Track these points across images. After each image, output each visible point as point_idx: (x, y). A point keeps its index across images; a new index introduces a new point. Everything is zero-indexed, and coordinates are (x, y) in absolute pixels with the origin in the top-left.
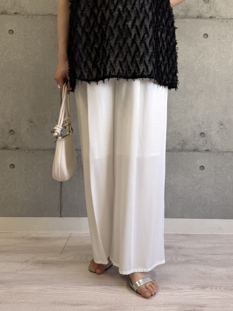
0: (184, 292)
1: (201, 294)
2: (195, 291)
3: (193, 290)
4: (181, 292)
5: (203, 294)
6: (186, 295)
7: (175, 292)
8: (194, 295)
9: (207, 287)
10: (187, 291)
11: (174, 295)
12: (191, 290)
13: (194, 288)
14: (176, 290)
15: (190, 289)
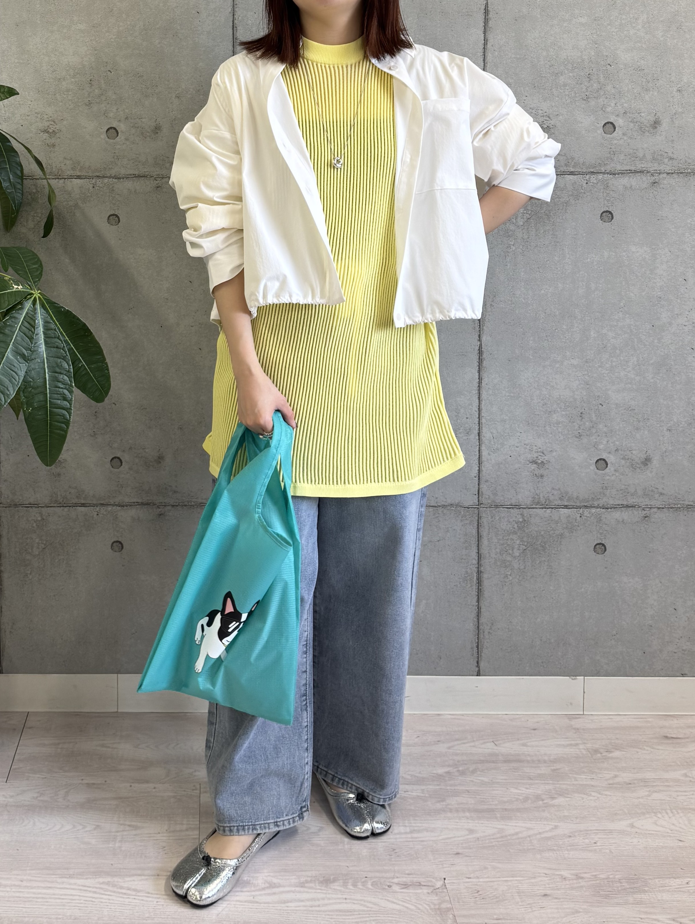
0: (283, 892)
1: (318, 900)
2: (306, 890)
3: (302, 887)
4: (274, 894)
5: (323, 899)
6: (285, 902)
7: (263, 892)
8: (302, 901)
9: (335, 880)
10: (288, 892)
11: (257, 902)
12: (297, 889)
13: (307, 882)
14: (264, 889)
15: (297, 887)
